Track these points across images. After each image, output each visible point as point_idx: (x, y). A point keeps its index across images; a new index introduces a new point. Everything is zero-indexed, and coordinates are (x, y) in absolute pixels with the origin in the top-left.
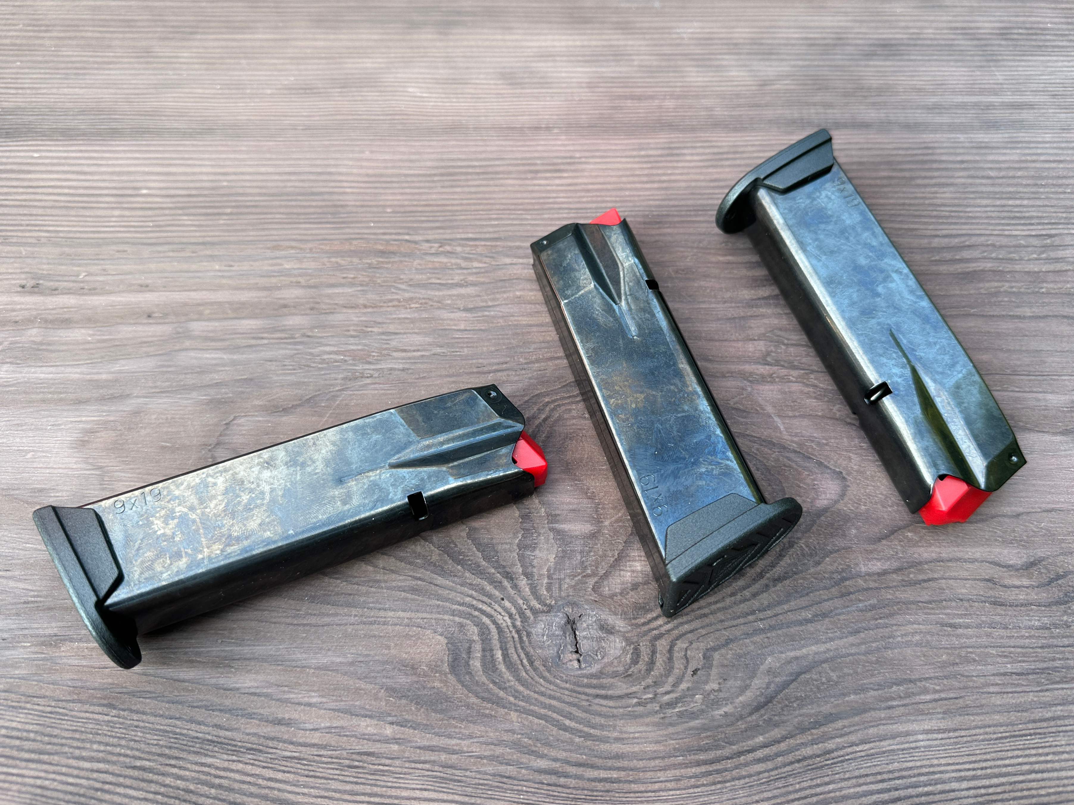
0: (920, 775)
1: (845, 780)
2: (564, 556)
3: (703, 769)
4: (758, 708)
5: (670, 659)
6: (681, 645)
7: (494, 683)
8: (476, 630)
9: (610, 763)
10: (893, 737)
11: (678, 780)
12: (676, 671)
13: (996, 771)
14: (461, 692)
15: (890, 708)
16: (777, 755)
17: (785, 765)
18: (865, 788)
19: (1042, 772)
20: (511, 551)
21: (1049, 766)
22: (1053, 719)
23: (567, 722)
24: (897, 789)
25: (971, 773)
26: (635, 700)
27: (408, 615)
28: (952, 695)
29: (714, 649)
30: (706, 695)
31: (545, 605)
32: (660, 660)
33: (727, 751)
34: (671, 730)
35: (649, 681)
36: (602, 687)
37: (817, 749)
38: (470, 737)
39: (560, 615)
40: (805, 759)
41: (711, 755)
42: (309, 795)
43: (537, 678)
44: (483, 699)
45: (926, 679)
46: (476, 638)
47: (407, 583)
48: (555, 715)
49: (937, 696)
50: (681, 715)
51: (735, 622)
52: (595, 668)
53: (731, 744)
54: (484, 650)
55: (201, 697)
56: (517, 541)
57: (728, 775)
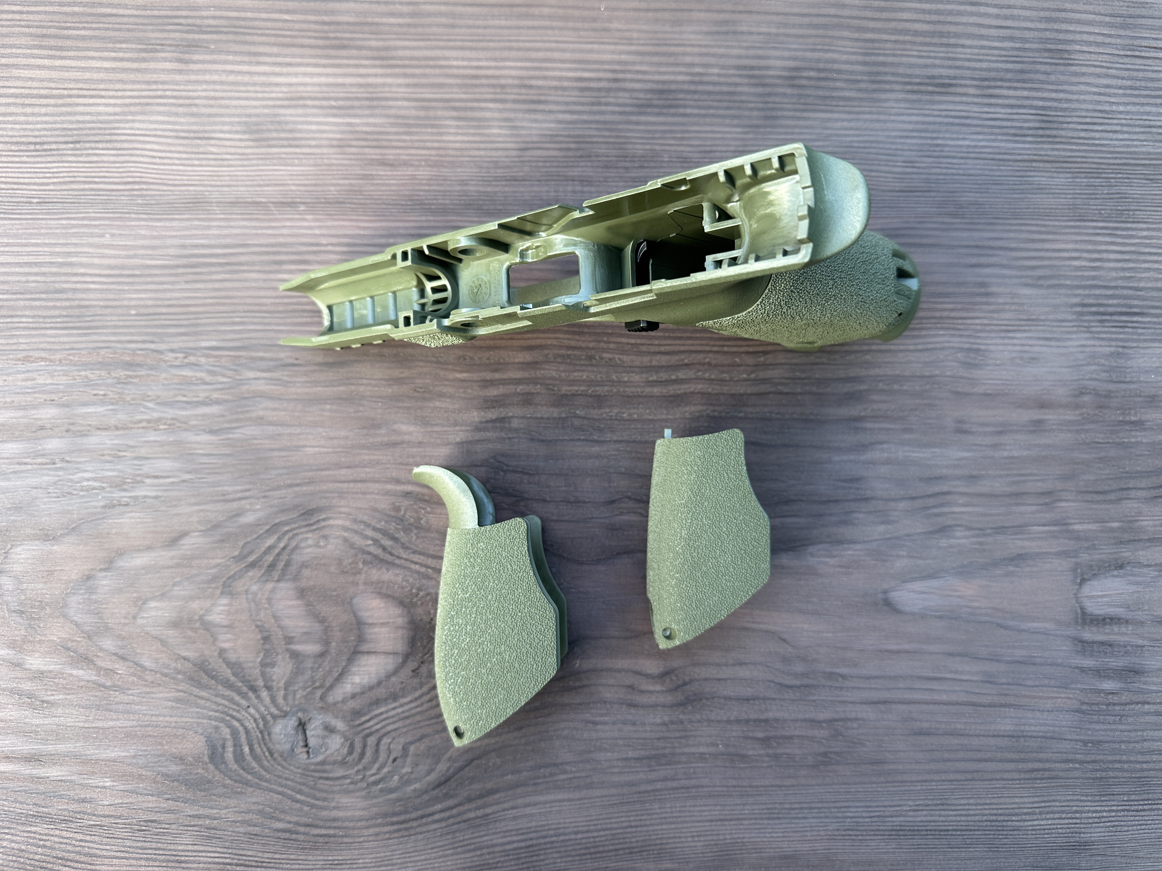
0: (549, 830)
1: (495, 833)
2: (297, 672)
3: (396, 827)
4: (439, 785)
5: (377, 751)
6: (386, 740)
7: (244, 769)
8: (228, 731)
9: (329, 824)
10: (535, 804)
11: (377, 835)
12: (381, 759)
13: (604, 826)
14: (218, 776)
15: (536, 784)
16: (449, 818)
17: (454, 824)
18: (509, 839)
19: (636, 827)
20: (254, 668)
21: (642, 823)
22: (654, 791)
23: (298, 796)
24: (531, 839)
25: (585, 828)
26: (349, 781)
27: (175, 719)
28: (583, 774)
29: (411, 743)
30: (401, 778)
31: (282, 711)
32: (369, 752)
33: (414, 815)
34: (374, 801)
35: (360, 767)
36: (324, 771)
37: (480, 813)
38: (227, 807)
39: (294, 718)
40: (469, 820)
41: (402, 818)
42: (111, 850)
43: (276, 766)
44: (236, 781)
45: (567, 763)
46: (228, 737)
47: (172, 694)
48: (289, 792)
49: (572, 776)
50: (381, 790)
51: (428, 722)
52: (320, 758)
53: (417, 809)
54: (235, 746)
55: (21, 784)
56: (259, 660)
57: (413, 832)
